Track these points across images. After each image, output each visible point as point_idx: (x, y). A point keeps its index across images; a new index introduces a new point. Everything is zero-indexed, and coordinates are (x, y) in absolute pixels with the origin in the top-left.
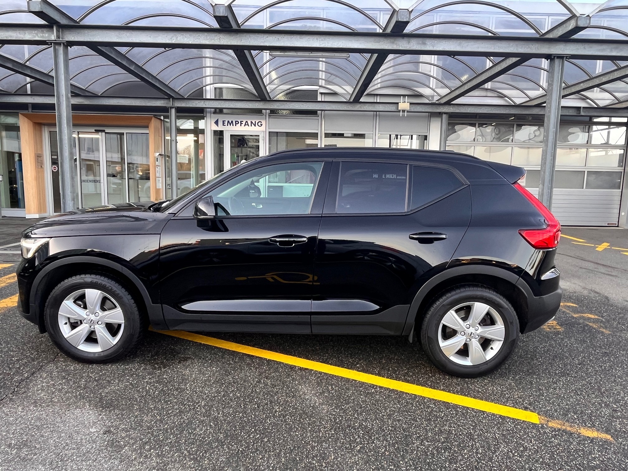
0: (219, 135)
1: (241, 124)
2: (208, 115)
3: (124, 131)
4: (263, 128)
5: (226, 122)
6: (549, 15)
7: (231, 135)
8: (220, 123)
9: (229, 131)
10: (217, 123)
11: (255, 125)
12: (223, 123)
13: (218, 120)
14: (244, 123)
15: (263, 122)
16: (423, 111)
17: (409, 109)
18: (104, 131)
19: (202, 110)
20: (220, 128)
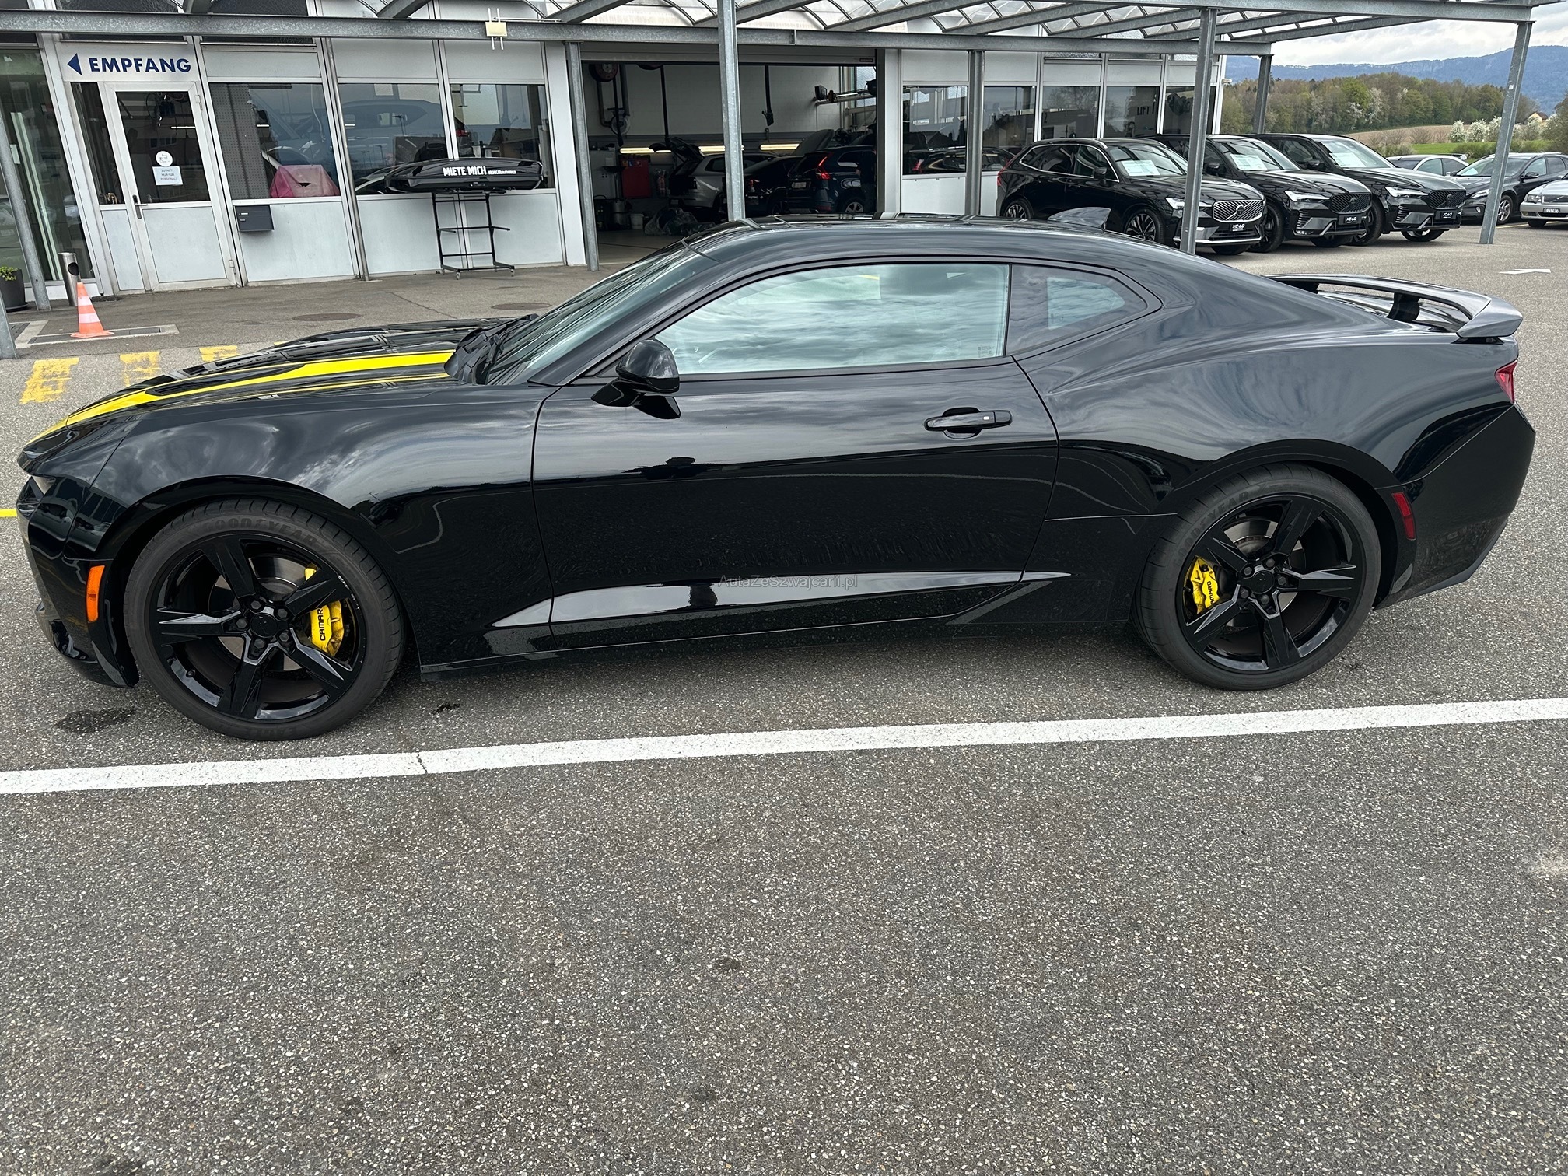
0: (87, 97)
2: (48, 46)
4: (193, 75)
7: (118, 93)
8: (84, 64)
9: (112, 84)
10: (75, 64)
11: (173, 70)
14: (144, 63)
15: (192, 63)
16: (533, 37)
17: (504, 34)
19: (32, 37)
20: (87, 76)
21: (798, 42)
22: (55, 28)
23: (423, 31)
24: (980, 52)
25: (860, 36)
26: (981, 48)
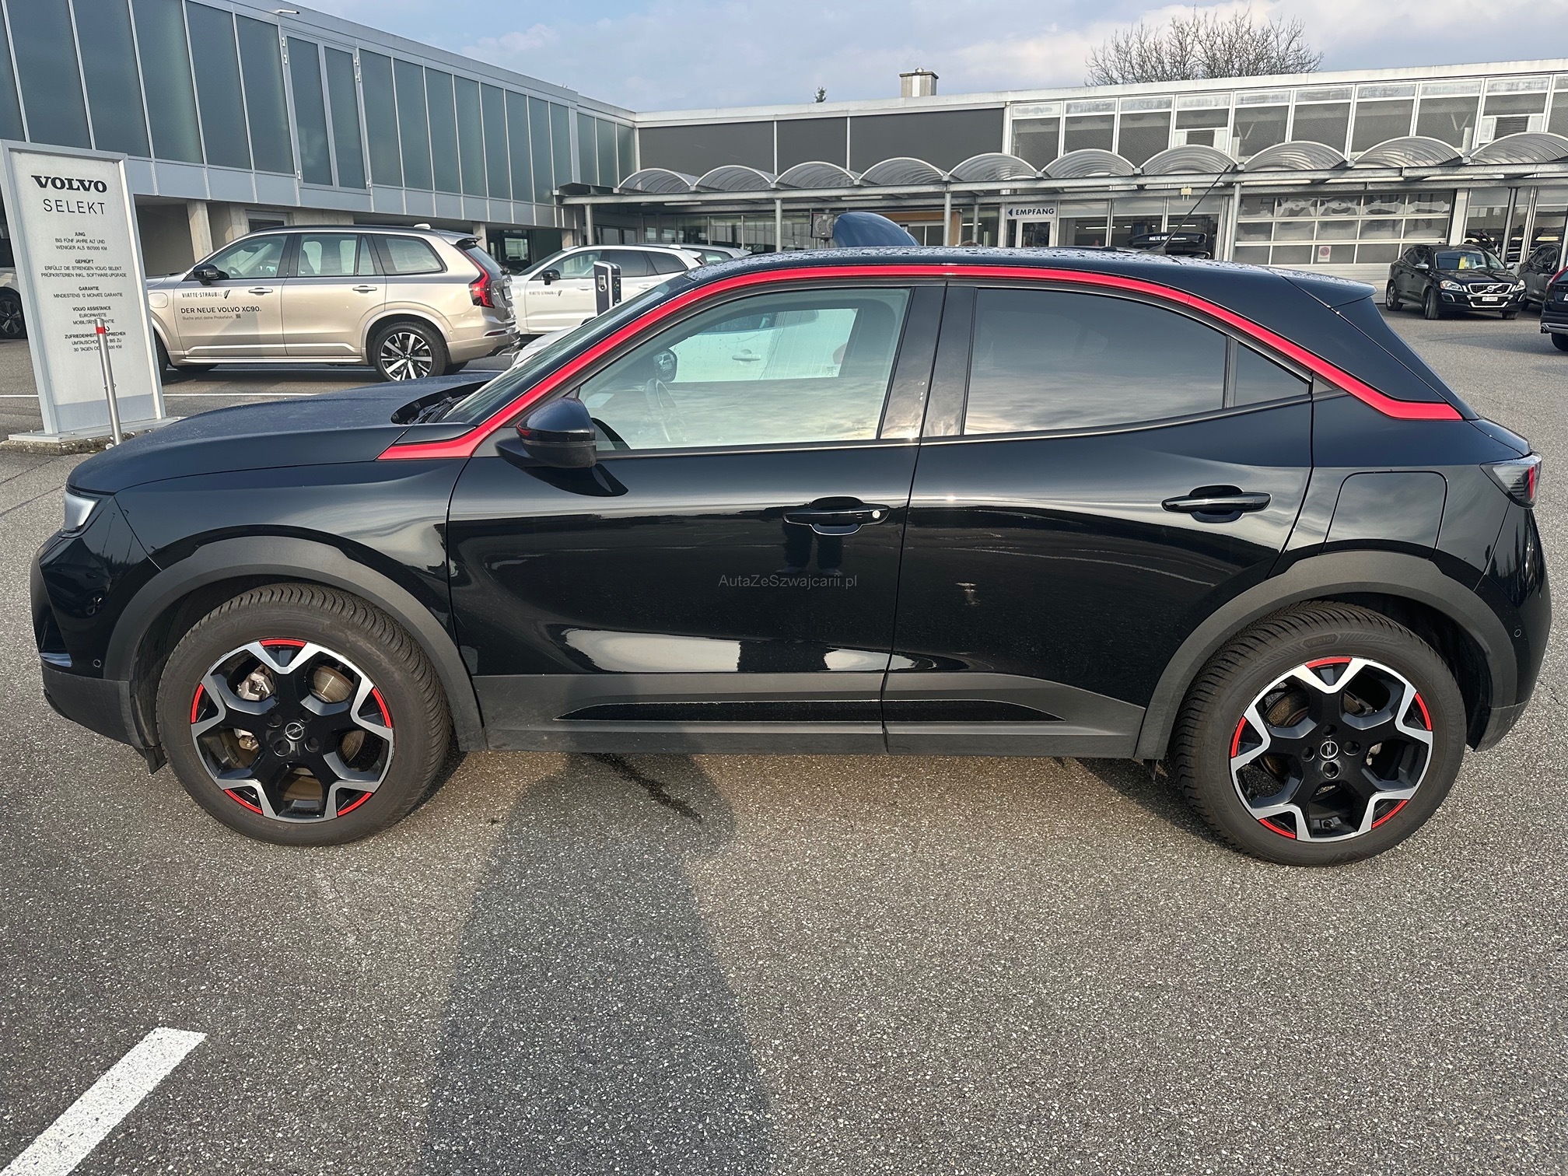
0: (1012, 225)
1: (1034, 212)
2: (1003, 207)
3: (926, 225)
4: (1054, 215)
5: (1020, 212)
6: (1356, 83)
7: (1024, 224)
8: (1014, 212)
9: (1021, 220)
10: (1011, 213)
11: (1047, 213)
12: (1017, 212)
13: (1012, 210)
14: (1036, 211)
15: (1055, 212)
17: (1190, 194)
18: (907, 225)
19: (999, 204)
20: (1014, 217)
21: (1370, 188)
22: (1004, 201)
23: (1151, 194)
24: (1517, 188)
25: (1419, 183)
26: (1516, 185)
